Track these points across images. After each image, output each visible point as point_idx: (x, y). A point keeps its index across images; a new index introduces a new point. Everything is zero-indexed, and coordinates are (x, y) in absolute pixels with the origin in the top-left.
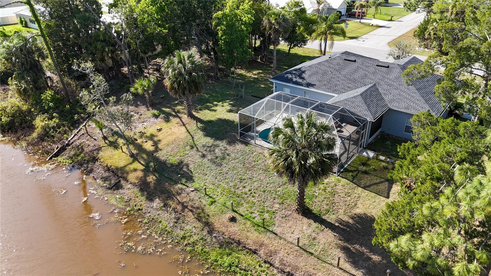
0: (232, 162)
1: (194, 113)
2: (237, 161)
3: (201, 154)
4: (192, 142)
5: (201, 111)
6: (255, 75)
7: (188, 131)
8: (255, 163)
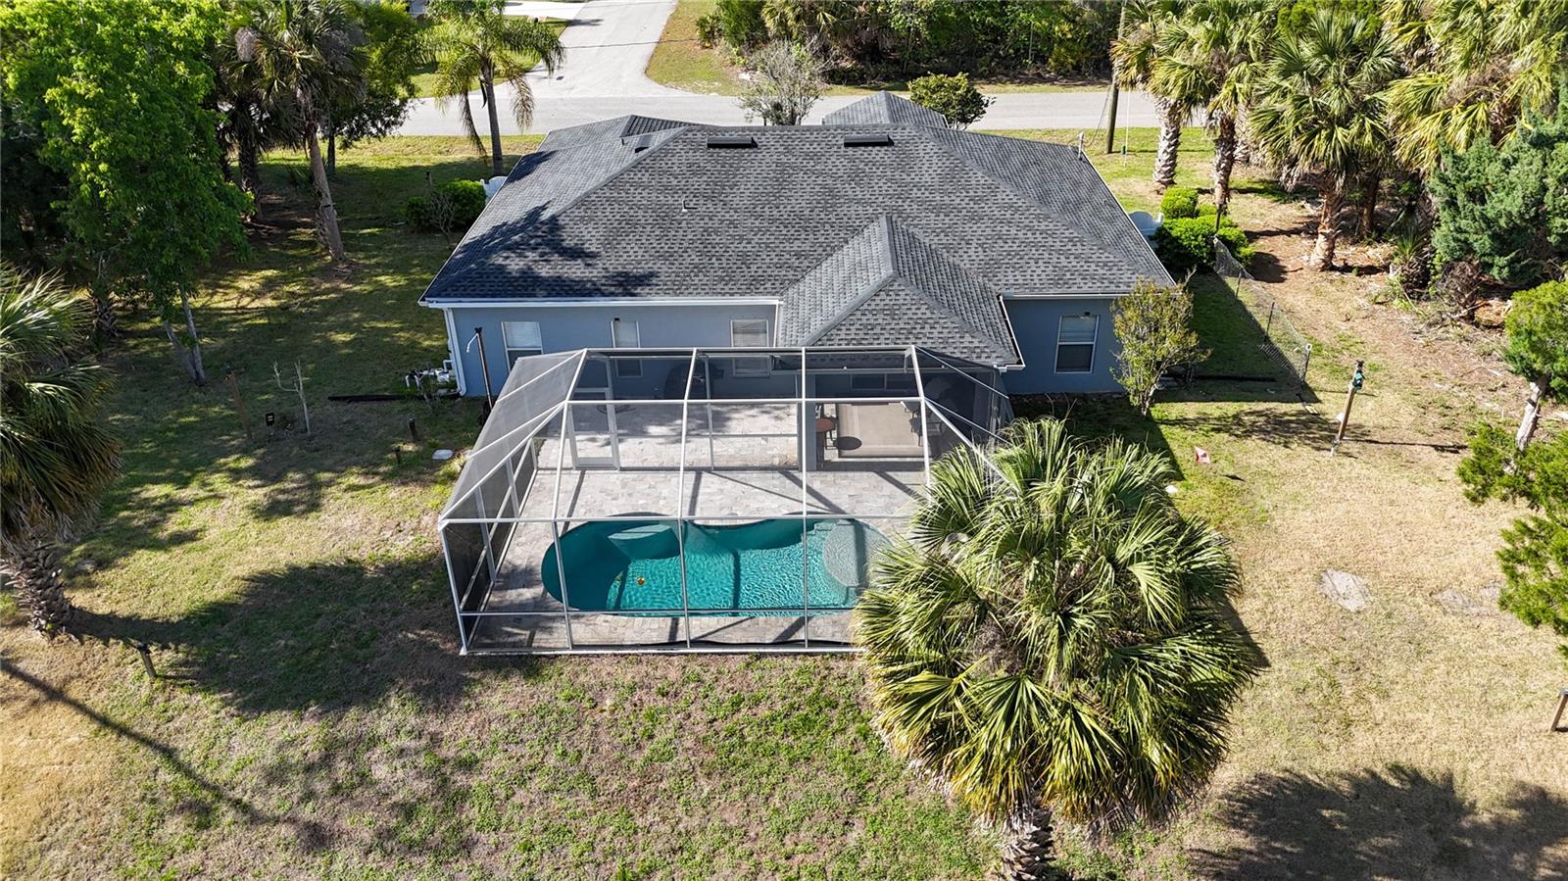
0: (516, 800)
1: (79, 599)
2: (539, 783)
3: (285, 831)
4: (184, 783)
5: (109, 574)
6: (257, 294)
7: (104, 722)
8: (647, 752)
